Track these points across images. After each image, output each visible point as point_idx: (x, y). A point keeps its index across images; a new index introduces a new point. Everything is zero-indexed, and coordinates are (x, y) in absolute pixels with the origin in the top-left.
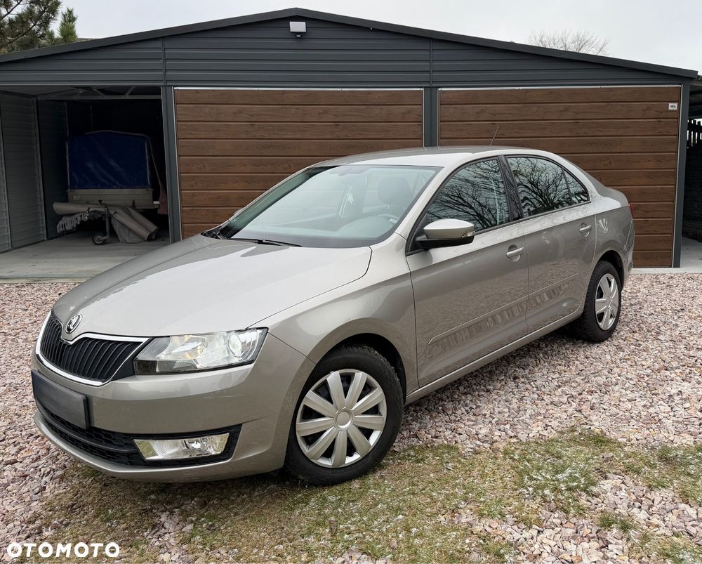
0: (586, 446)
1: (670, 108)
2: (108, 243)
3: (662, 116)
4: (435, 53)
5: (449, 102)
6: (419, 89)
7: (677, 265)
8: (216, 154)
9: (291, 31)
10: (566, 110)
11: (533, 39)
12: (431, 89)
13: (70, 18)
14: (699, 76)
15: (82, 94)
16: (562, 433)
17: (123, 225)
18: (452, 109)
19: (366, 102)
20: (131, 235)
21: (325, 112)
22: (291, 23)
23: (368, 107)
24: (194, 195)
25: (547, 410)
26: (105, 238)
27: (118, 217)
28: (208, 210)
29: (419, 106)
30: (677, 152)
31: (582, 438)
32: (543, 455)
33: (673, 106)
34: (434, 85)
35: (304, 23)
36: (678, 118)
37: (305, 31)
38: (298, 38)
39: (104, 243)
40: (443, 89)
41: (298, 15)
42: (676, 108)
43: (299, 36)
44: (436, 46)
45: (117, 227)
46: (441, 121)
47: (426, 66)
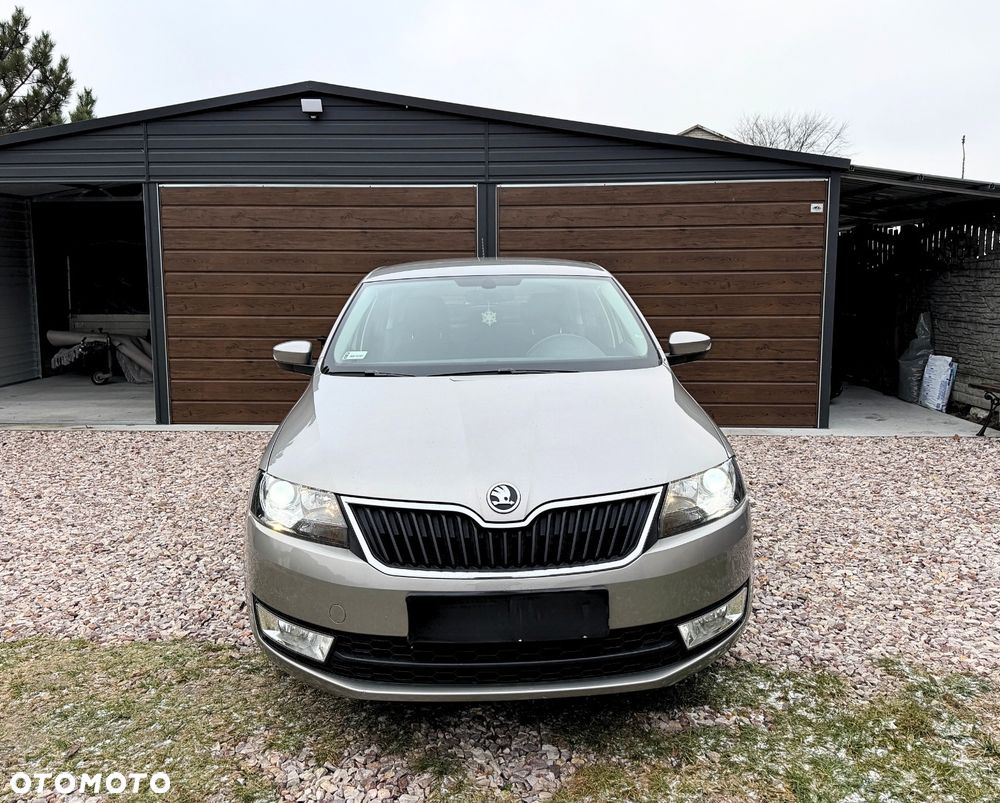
1: (812, 211)
2: (110, 383)
3: (801, 220)
4: (492, 138)
5: (511, 202)
6: (471, 186)
7: (825, 425)
8: (210, 269)
9: (304, 110)
10: (668, 213)
11: (745, 121)
12: (487, 185)
13: (88, 100)
14: (853, 166)
15: (85, 195)
17: (131, 360)
18: (514, 212)
19: (402, 201)
20: (142, 373)
21: (349, 215)
22: (302, 100)
23: (405, 209)
24: (183, 321)
26: (106, 376)
27: (124, 350)
28: (199, 341)
29: (472, 208)
30: (823, 270)
33: (816, 208)
34: (491, 180)
35: (320, 100)
36: (824, 224)
37: (321, 110)
38: (313, 120)
39: (106, 382)
40: (503, 186)
41: (312, 90)
42: (821, 211)
43: (313, 117)
44: (493, 129)
45: (122, 362)
46: (501, 228)
47: (480, 155)
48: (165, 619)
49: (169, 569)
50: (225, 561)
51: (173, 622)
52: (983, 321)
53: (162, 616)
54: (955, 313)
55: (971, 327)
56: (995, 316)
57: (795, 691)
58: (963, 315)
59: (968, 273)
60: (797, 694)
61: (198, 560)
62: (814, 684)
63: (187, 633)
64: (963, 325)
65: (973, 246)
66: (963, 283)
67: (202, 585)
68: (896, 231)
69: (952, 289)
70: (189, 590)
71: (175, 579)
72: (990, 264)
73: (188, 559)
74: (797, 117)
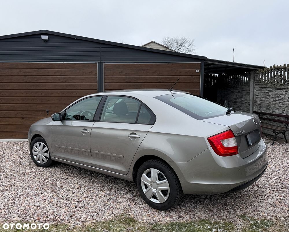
0: (124, 224)
1: (196, 72)
3: (193, 74)
4: (102, 49)
5: (108, 68)
6: (96, 63)
8: (10, 89)
9: (42, 39)
10: (155, 72)
11: (164, 39)
12: (101, 63)
14: (208, 59)
16: (116, 217)
18: (109, 71)
19: (74, 68)
21: (57, 72)
22: (42, 36)
23: (75, 70)
24: (1, 106)
25: (116, 205)
28: (6, 112)
29: (96, 70)
30: (199, 89)
31: (123, 220)
32: (103, 229)
33: (197, 71)
34: (102, 61)
35: (47, 36)
36: (200, 76)
37: (48, 39)
38: (45, 42)
40: (105, 63)
41: (45, 33)
42: (199, 72)
43: (45, 41)
44: (102, 46)
46: (105, 76)
47: (98, 54)
48: (12, 214)
49: (8, 194)
50: (27, 190)
51: (15, 215)
52: (243, 103)
53: (11, 213)
54: (235, 100)
55: (240, 104)
56: (247, 101)
57: (220, 229)
58: (238, 101)
59: (238, 89)
60: (220, 230)
61: (18, 190)
62: (224, 226)
63: (21, 219)
64: (237, 104)
65: (240, 82)
66: (237, 92)
67: (21, 200)
68: (217, 76)
69: (234, 93)
70: (18, 202)
71: (12, 198)
72: (245, 87)
73: (14, 190)
74: (179, 38)
